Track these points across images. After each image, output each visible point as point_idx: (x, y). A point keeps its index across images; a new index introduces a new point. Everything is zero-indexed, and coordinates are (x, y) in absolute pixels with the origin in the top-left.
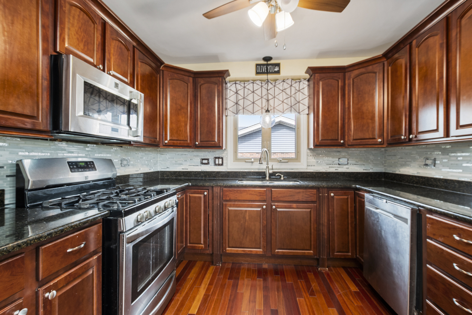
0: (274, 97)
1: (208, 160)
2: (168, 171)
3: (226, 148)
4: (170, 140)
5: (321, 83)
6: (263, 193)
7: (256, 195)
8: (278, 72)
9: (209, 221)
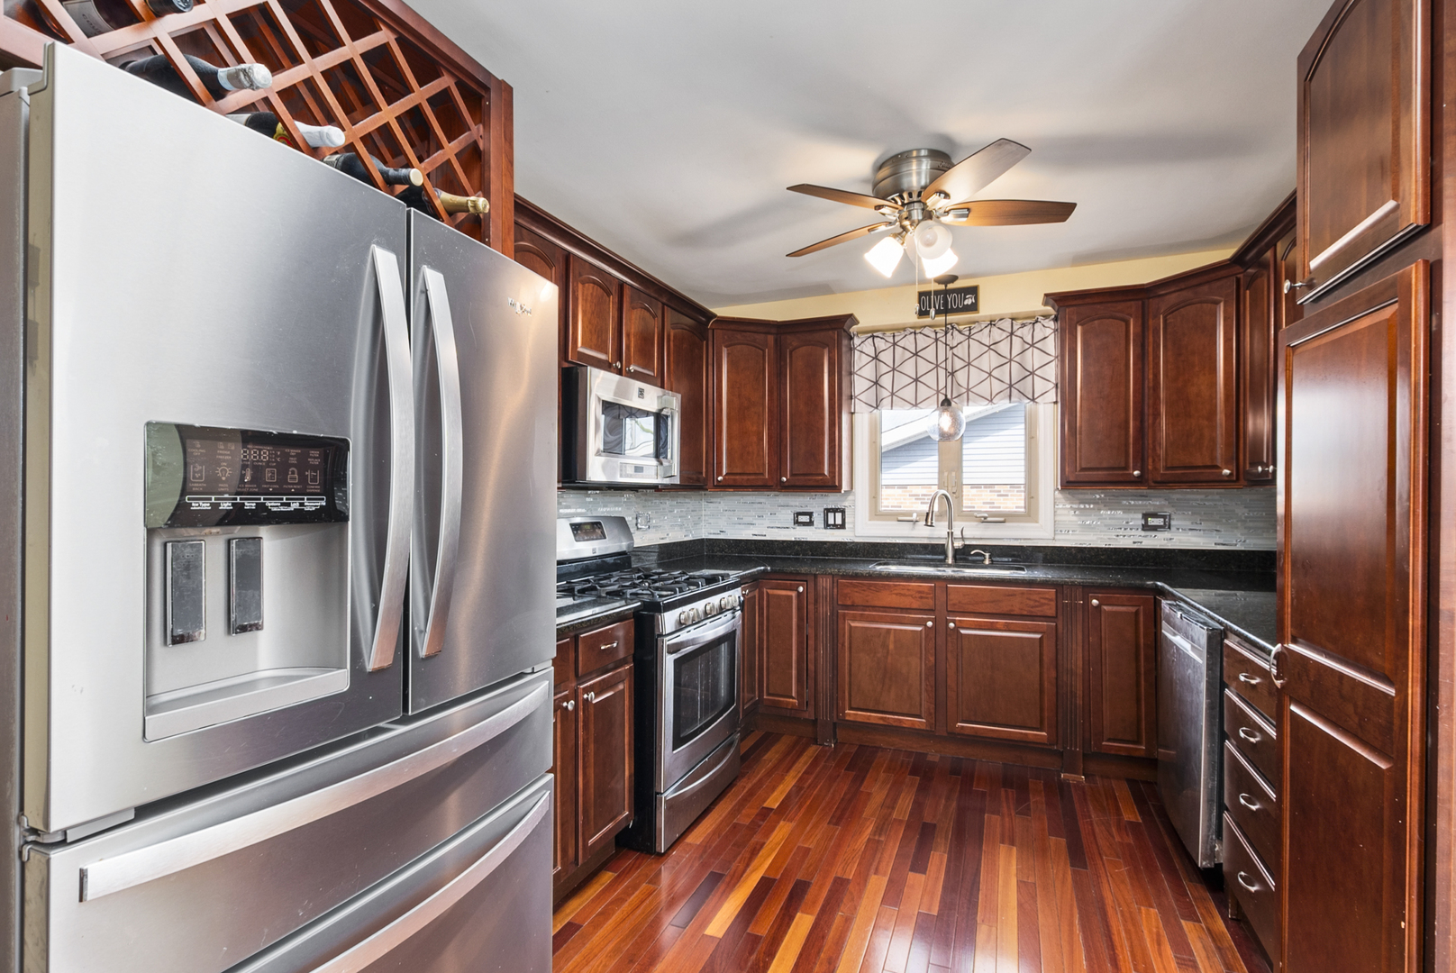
0: (969, 364)
1: (810, 514)
2: (723, 540)
3: (852, 488)
4: (726, 474)
5: (1079, 328)
6: (928, 594)
7: (911, 596)
8: (974, 308)
9: (809, 649)
